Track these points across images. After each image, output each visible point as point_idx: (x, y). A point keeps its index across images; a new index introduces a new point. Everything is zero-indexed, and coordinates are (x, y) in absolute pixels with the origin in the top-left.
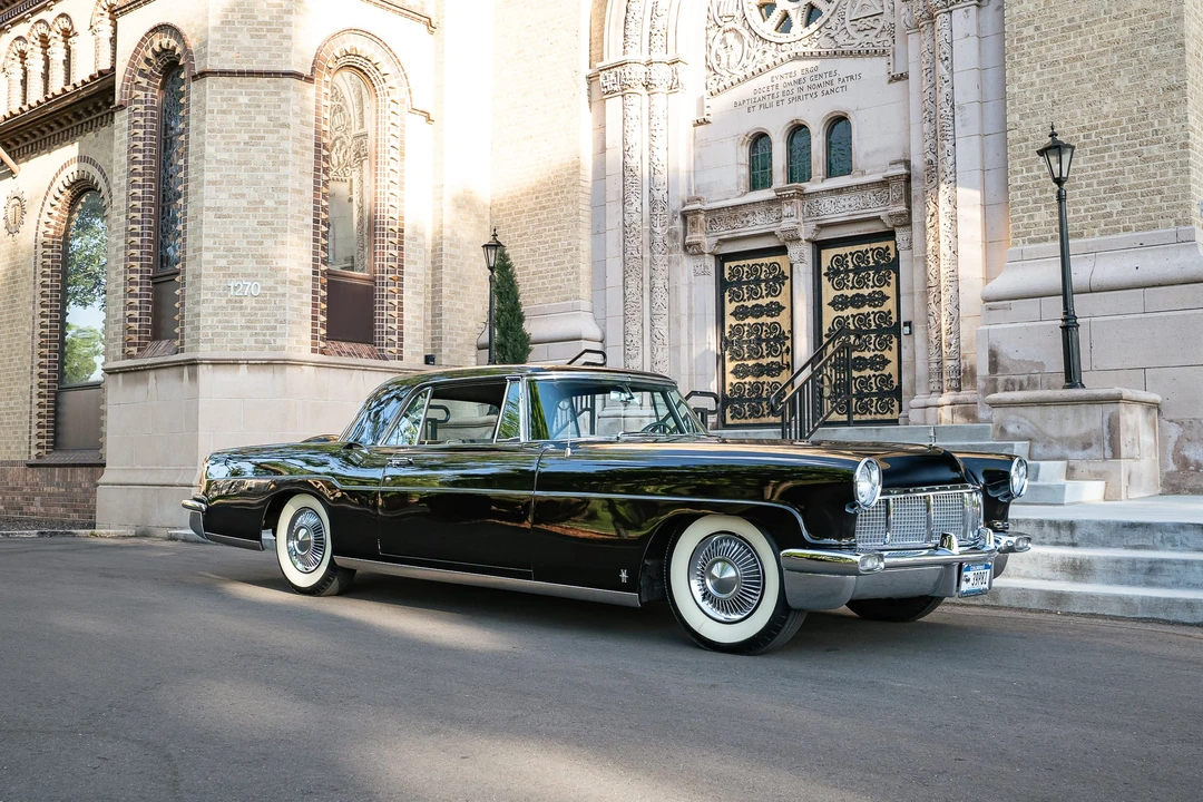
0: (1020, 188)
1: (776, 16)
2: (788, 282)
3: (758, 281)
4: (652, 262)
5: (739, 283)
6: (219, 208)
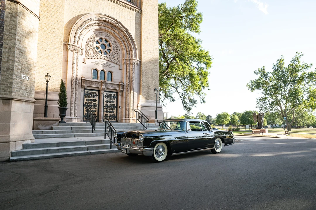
1: (99, 50)
4: (76, 87)
5: (88, 95)
6: (20, 49)
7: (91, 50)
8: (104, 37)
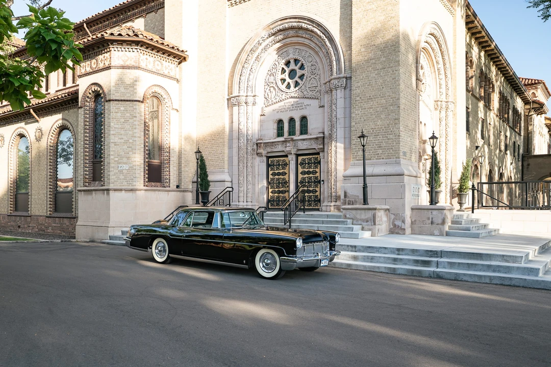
0: (354, 144)
1: (286, 83)
2: (288, 166)
3: (279, 165)
4: (247, 158)
5: (273, 165)
6: (115, 143)
7: (272, 89)
8: (291, 56)
